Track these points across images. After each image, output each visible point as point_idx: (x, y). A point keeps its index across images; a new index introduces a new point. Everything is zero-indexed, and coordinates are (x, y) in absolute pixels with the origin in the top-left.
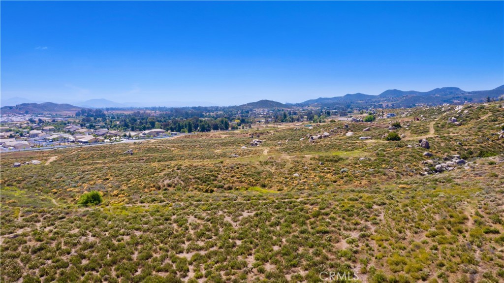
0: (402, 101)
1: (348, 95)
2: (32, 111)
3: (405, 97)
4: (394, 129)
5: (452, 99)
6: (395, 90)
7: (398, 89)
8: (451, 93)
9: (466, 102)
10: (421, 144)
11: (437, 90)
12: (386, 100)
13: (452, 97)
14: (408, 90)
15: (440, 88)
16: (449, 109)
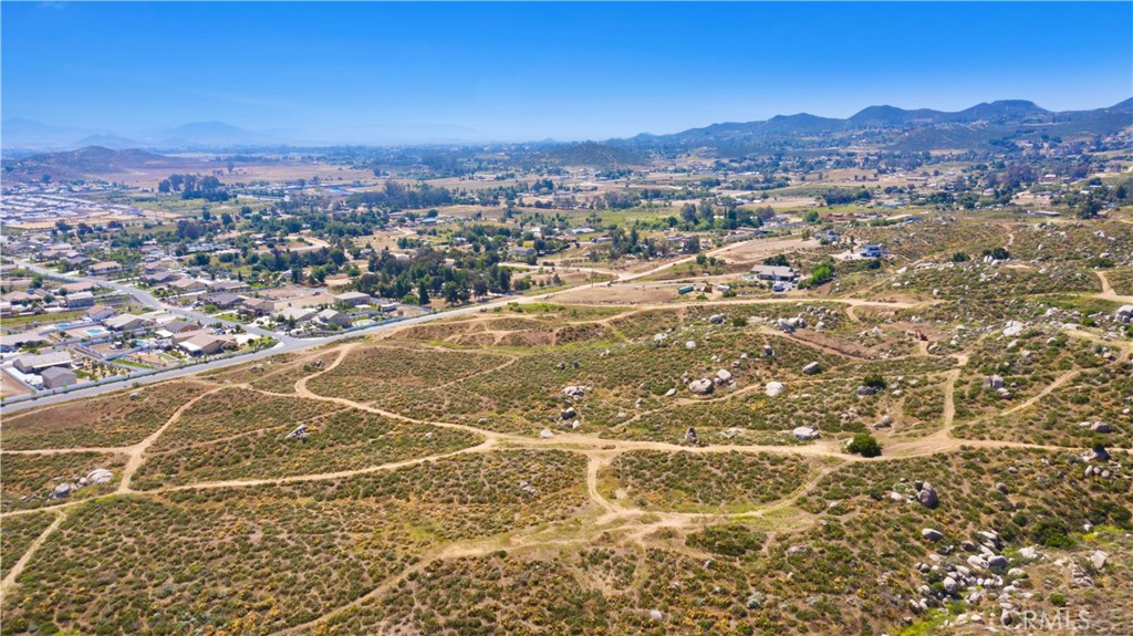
0: (901, 142)
1: (778, 118)
2: (59, 174)
3: (908, 131)
4: (868, 393)
5: (1014, 137)
6: (887, 108)
7: (894, 105)
8: (1013, 117)
9: (1046, 145)
10: (919, 494)
11: (982, 109)
12: (866, 135)
13: (1014, 130)
14: (917, 108)
15: (990, 101)
16: (996, 278)
